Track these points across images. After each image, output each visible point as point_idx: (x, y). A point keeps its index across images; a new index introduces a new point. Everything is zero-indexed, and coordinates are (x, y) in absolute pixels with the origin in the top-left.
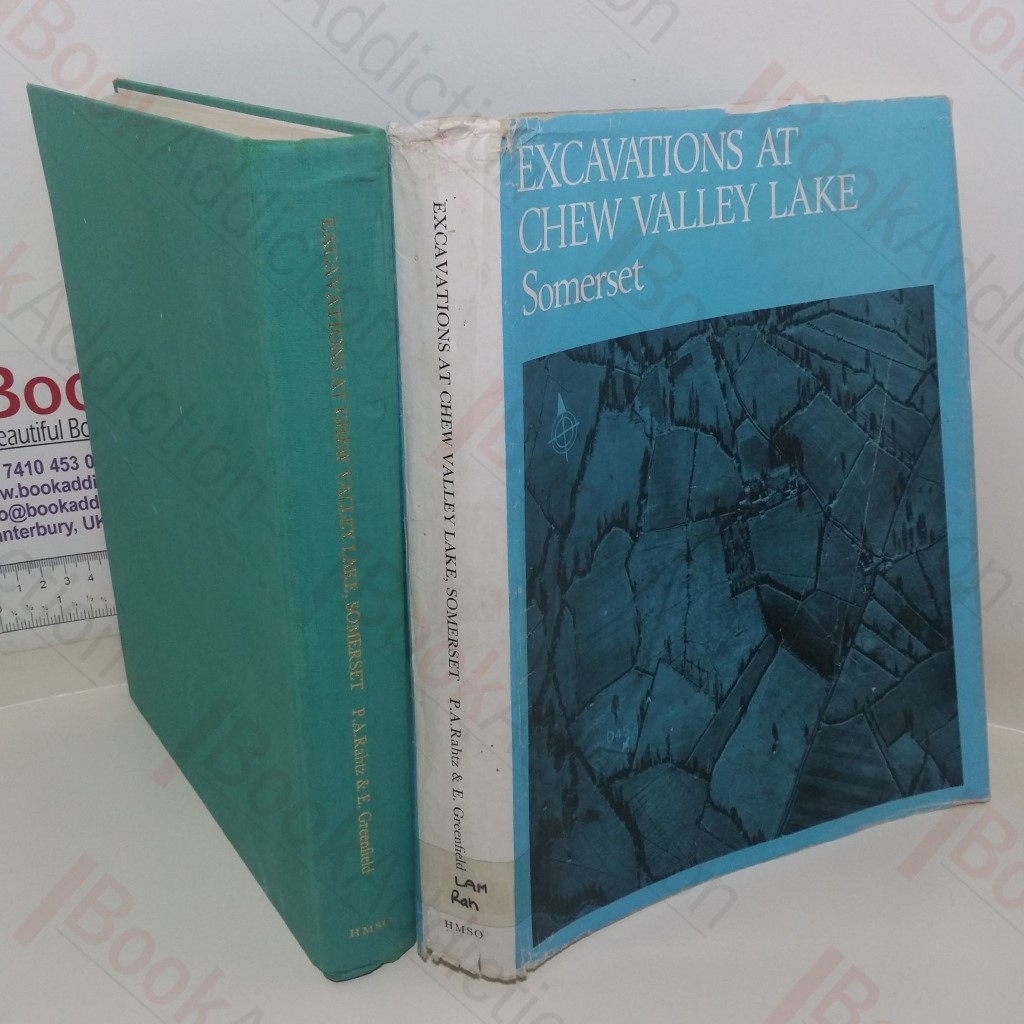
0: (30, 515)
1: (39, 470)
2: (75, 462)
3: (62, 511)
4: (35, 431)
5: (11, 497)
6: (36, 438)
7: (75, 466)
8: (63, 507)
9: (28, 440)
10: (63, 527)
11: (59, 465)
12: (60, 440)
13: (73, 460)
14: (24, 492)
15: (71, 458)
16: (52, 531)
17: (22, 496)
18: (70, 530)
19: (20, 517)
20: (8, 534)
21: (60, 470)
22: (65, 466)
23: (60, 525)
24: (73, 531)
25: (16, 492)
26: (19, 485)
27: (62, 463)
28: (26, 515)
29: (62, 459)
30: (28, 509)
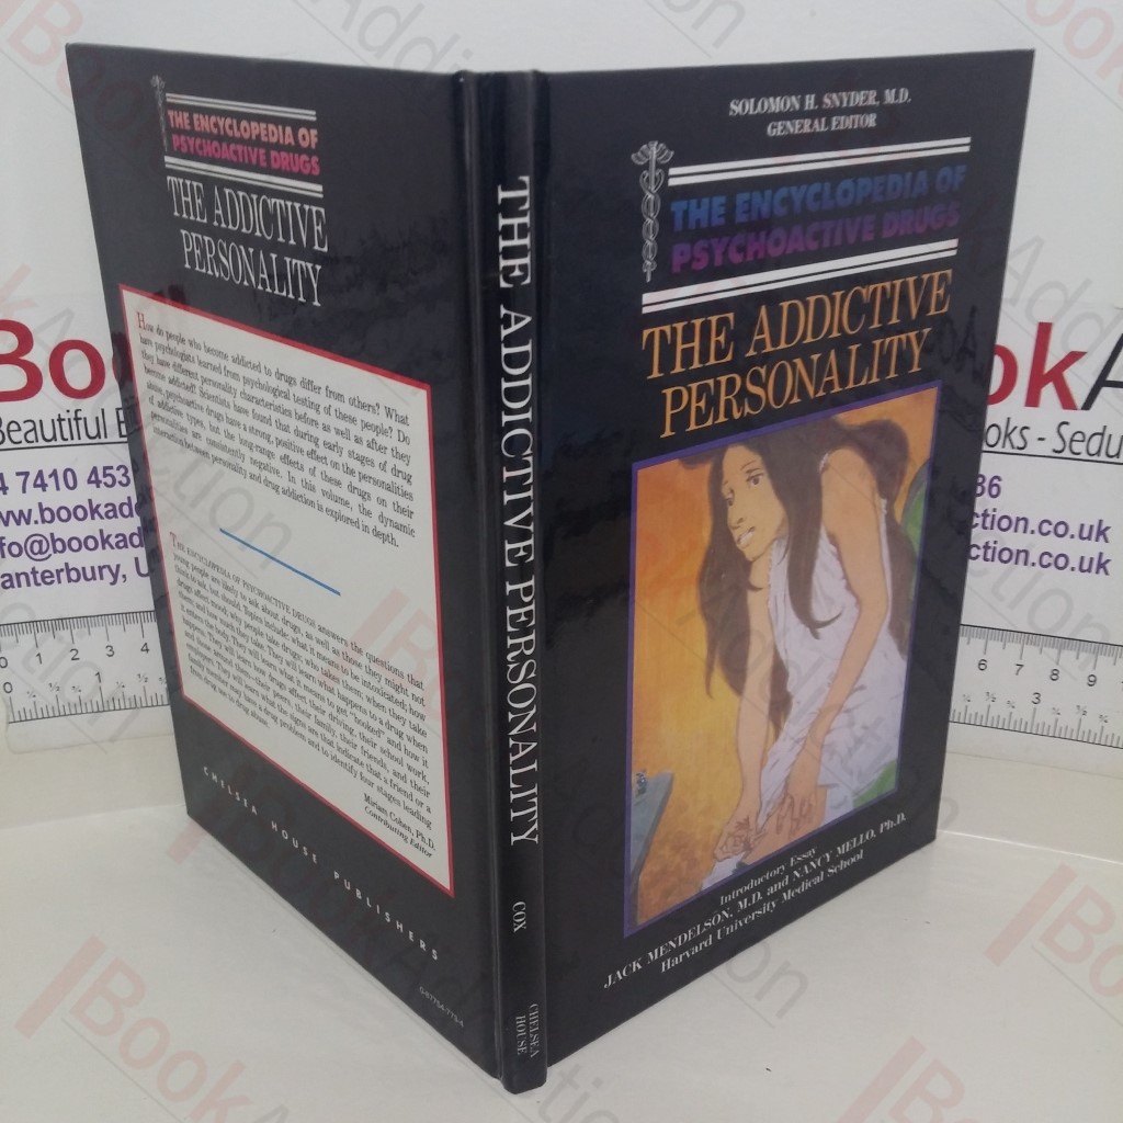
0: (55, 551)
1: (71, 484)
2: (124, 475)
3: (104, 548)
4: (65, 425)
5: (28, 522)
6: (67, 435)
7: (124, 480)
8: (105, 541)
9: (54, 438)
10: (106, 571)
11: (101, 477)
12: (103, 440)
13: (122, 471)
14: (47, 515)
15: (118, 469)
16: (89, 575)
17: (44, 521)
18: (115, 576)
19: (40, 552)
20: (23, 578)
21: (102, 485)
22: (109, 480)
23: (101, 568)
24: (120, 578)
25: (36, 515)
26: (40, 504)
27: (105, 475)
28: (51, 551)
29: (105, 468)
30: (54, 541)
